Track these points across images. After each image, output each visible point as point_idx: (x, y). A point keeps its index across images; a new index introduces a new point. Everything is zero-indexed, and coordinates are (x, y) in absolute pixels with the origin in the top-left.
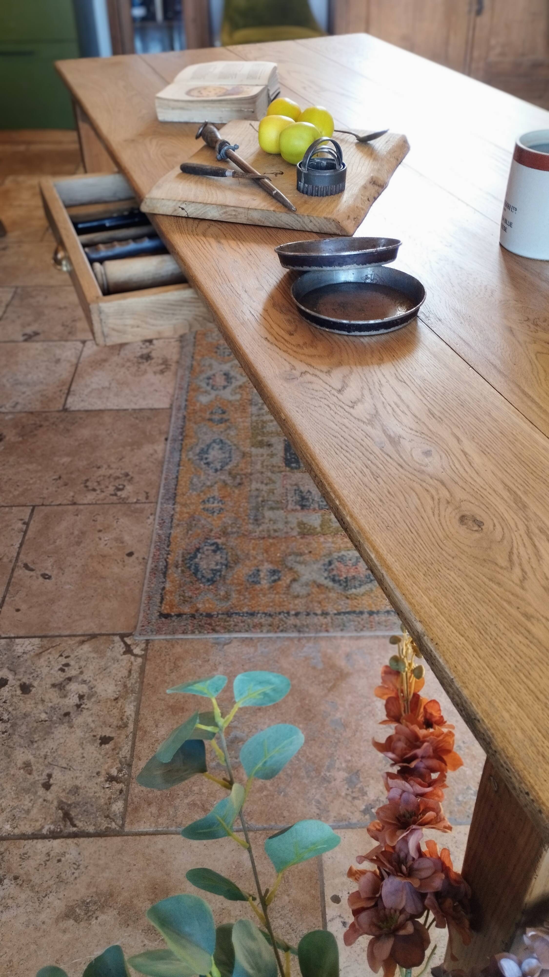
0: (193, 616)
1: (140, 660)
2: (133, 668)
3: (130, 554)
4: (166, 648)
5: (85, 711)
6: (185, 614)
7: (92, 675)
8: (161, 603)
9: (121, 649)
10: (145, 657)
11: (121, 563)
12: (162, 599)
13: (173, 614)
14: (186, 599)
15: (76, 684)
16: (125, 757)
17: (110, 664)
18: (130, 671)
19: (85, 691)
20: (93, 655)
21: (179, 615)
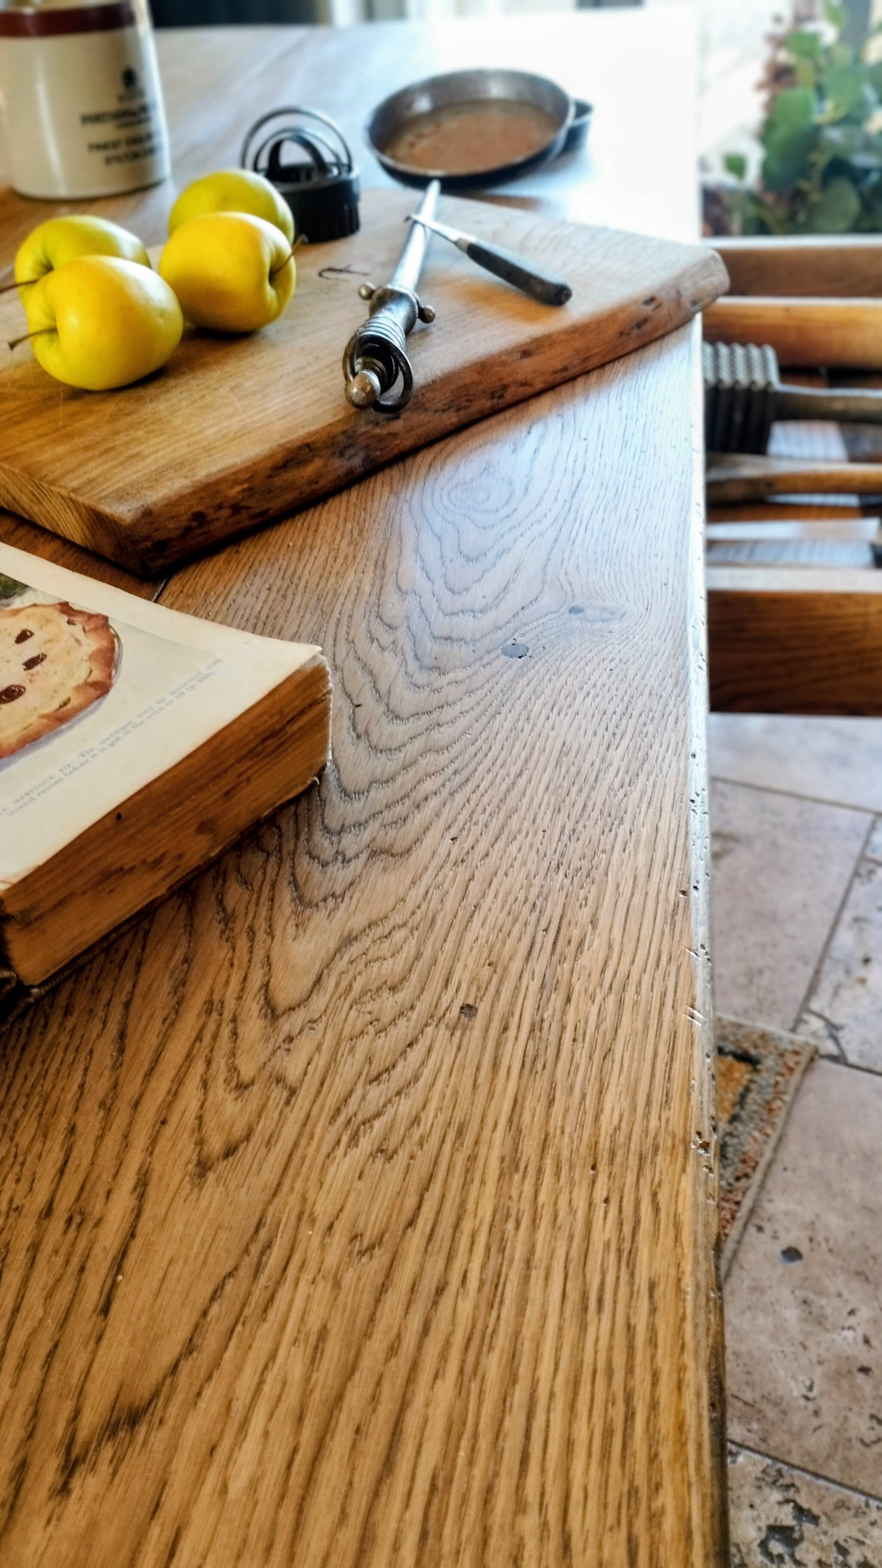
1: (814, 1006)
2: (829, 997)
3: (792, 1254)
4: (760, 1010)
8: (747, 1090)
9: (848, 1038)
10: (805, 1007)
11: (820, 1237)
12: (743, 1097)
16: (862, 883)
17: (873, 1017)
18: (836, 994)
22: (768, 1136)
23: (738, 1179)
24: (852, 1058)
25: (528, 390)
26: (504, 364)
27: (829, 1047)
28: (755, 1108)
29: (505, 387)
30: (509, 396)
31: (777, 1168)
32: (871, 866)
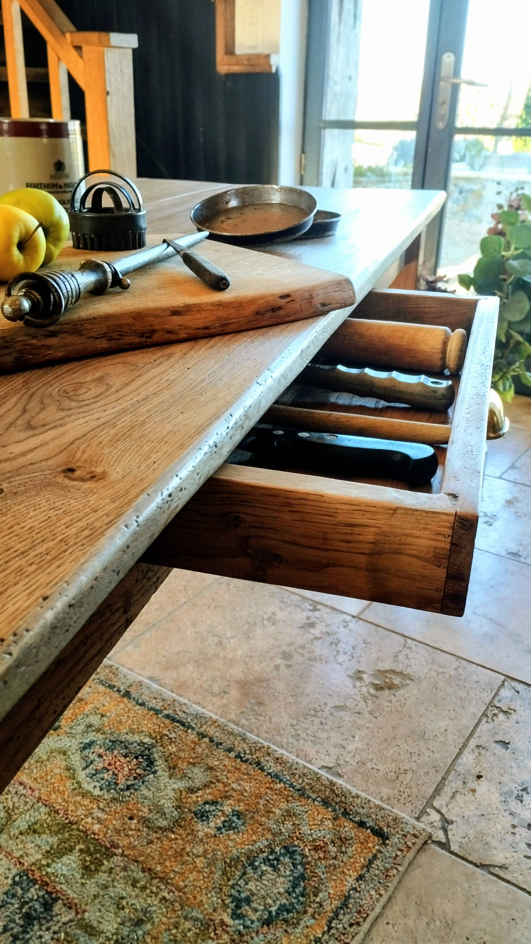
0: (346, 813)
1: (436, 804)
2: (448, 799)
4: (399, 800)
5: (519, 782)
6: (353, 821)
7: (500, 816)
8: (375, 857)
9: (454, 831)
10: (429, 804)
12: (371, 862)
13: (369, 831)
14: (339, 843)
15: (522, 816)
16: (487, 722)
17: (475, 819)
18: (453, 797)
19: (514, 803)
20: (494, 843)
21: (361, 824)
22: (381, 895)
23: (351, 925)
24: (454, 847)
25: (173, 337)
26: (156, 316)
27: (440, 836)
28: (377, 872)
29: (154, 332)
30: (156, 338)
31: (382, 922)
32: (496, 712)
